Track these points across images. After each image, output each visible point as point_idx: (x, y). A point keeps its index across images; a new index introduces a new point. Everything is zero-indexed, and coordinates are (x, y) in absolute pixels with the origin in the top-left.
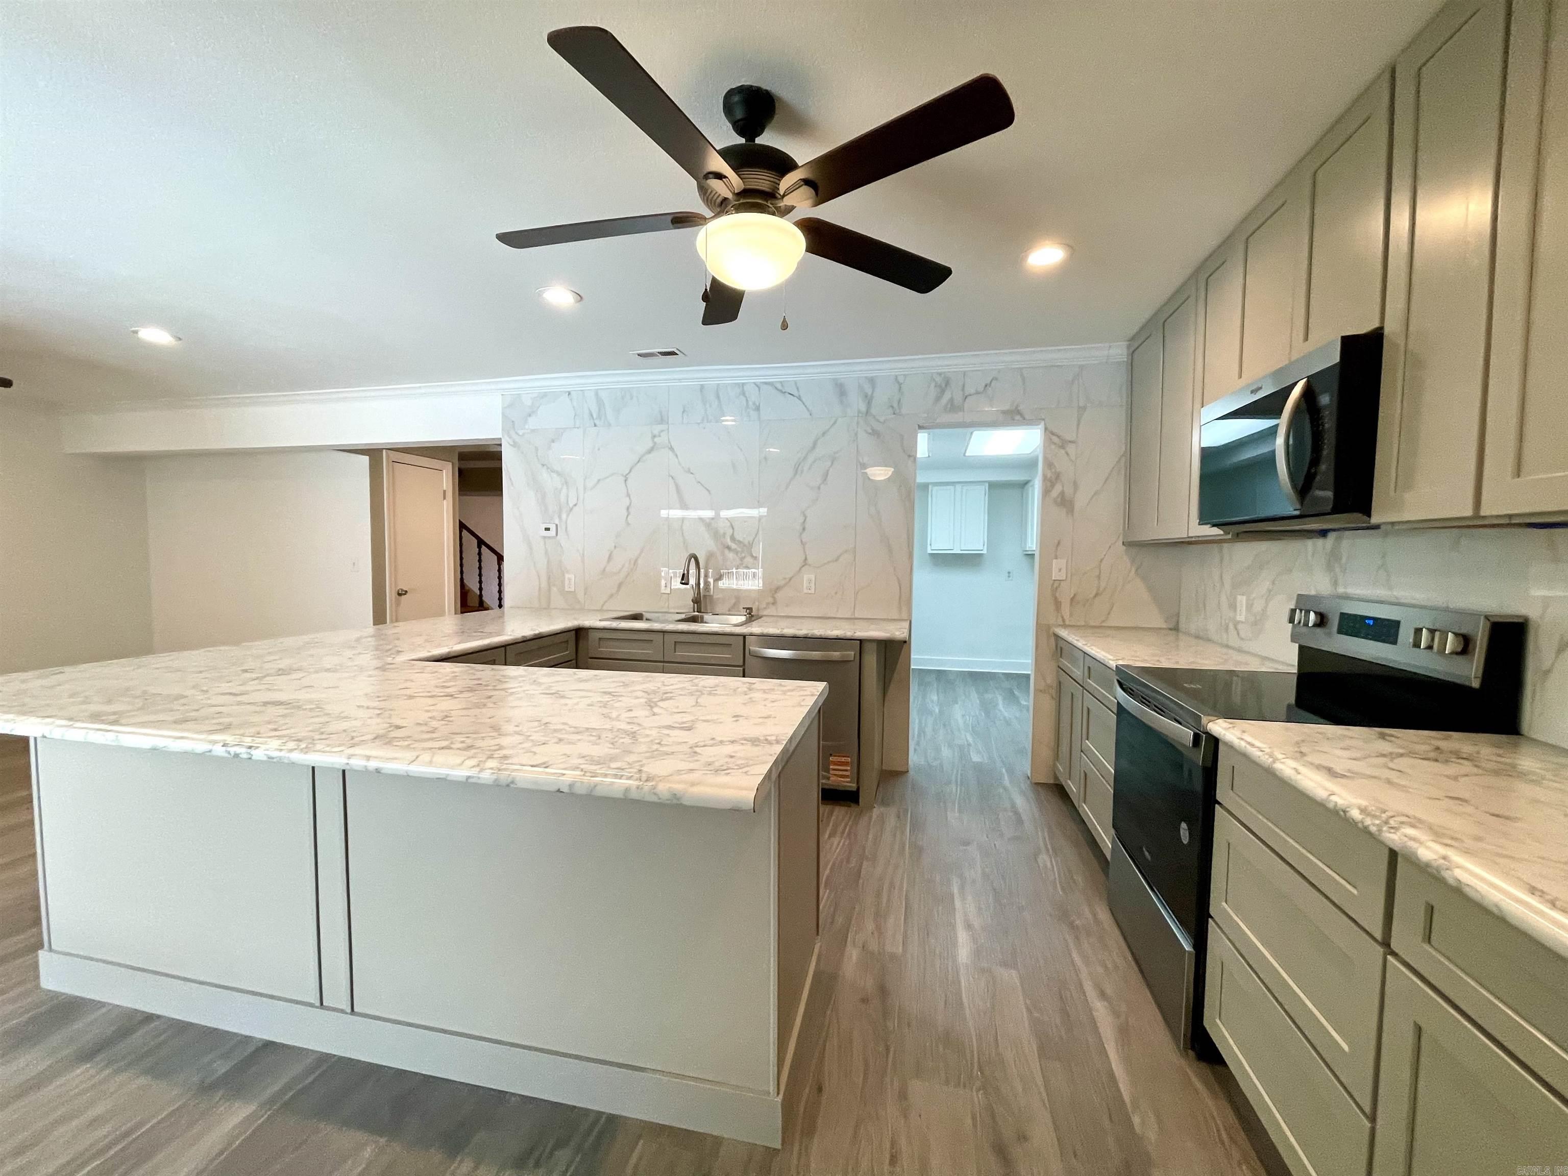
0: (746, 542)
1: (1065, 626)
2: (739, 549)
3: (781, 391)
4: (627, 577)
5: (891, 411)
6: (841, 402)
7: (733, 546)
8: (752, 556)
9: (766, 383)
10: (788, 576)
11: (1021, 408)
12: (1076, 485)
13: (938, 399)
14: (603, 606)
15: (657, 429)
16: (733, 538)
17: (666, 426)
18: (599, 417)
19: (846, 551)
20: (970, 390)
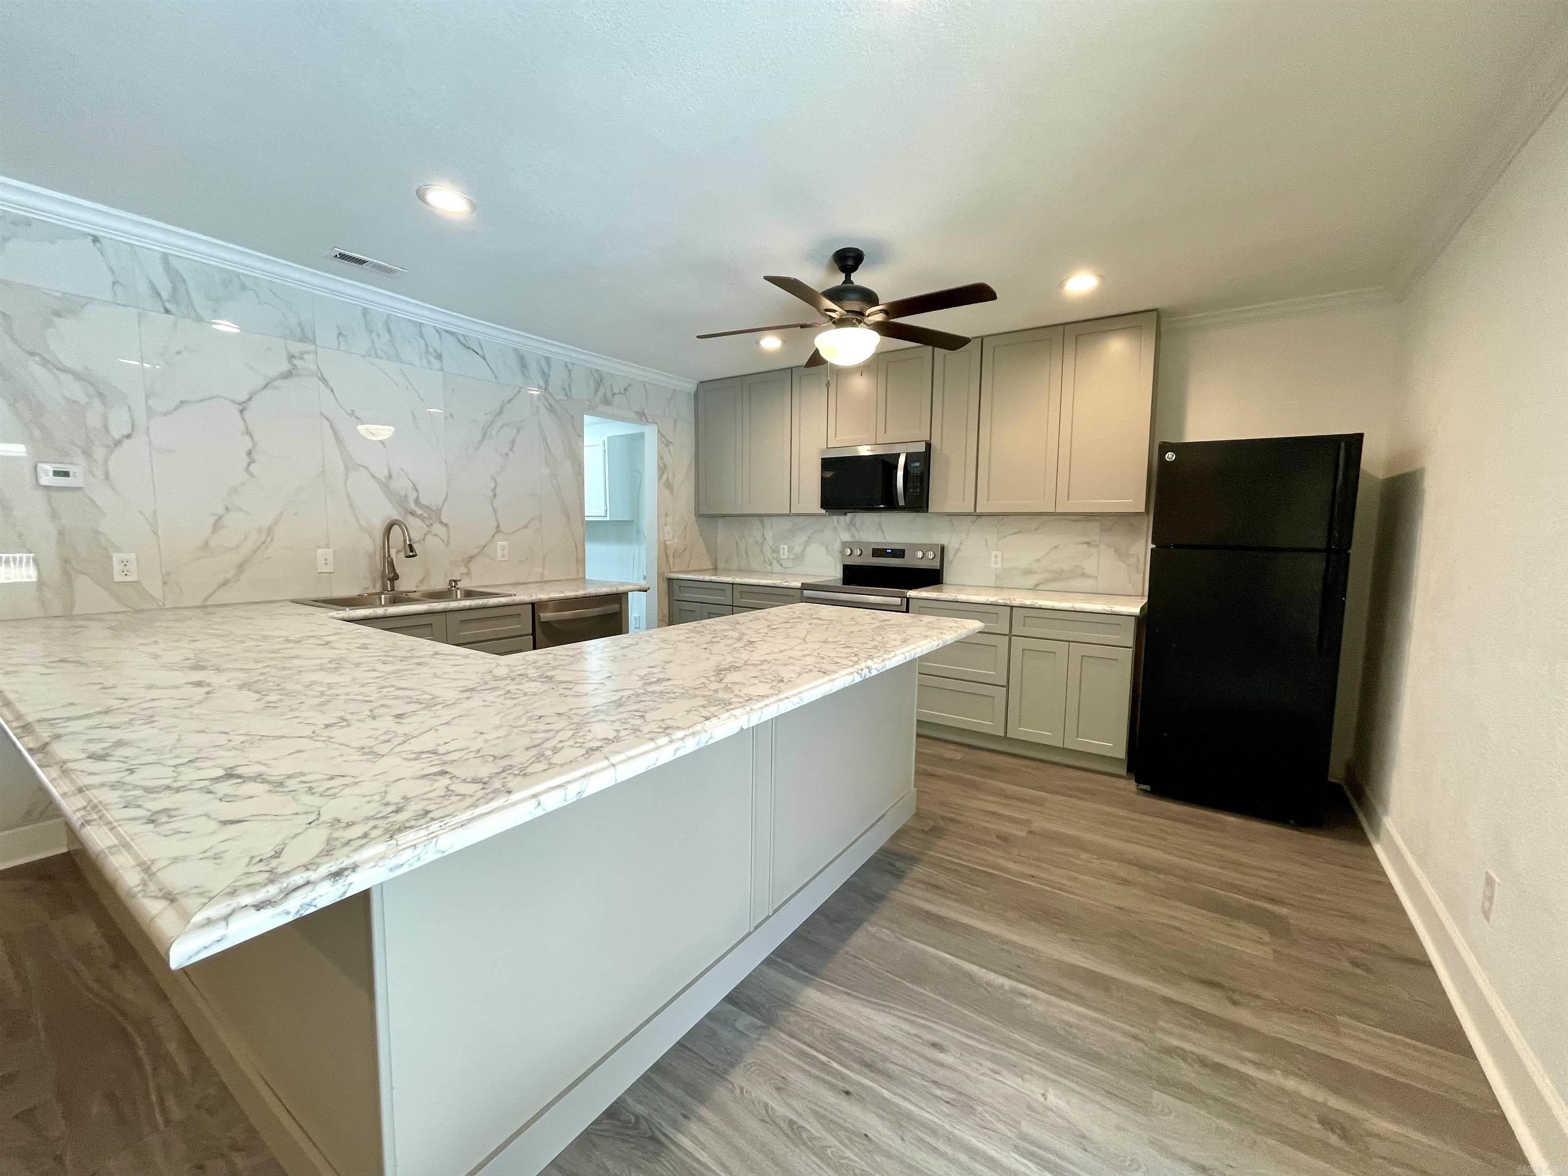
0: (434, 508)
1: (671, 572)
2: (425, 515)
3: (465, 345)
4: (255, 552)
5: (563, 392)
6: (523, 374)
7: (419, 512)
8: (441, 522)
9: (447, 331)
10: (483, 543)
11: (646, 411)
12: (674, 475)
13: (596, 391)
14: (206, 599)
15: (296, 347)
16: (417, 501)
17: (313, 347)
18: (174, 298)
19: (532, 519)
20: (616, 391)
